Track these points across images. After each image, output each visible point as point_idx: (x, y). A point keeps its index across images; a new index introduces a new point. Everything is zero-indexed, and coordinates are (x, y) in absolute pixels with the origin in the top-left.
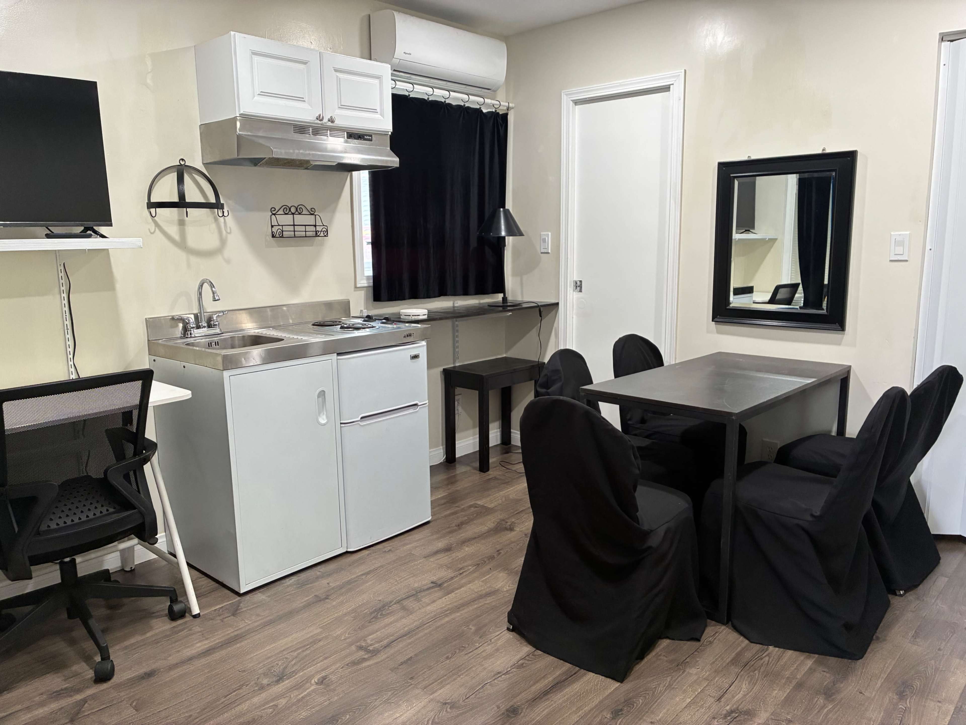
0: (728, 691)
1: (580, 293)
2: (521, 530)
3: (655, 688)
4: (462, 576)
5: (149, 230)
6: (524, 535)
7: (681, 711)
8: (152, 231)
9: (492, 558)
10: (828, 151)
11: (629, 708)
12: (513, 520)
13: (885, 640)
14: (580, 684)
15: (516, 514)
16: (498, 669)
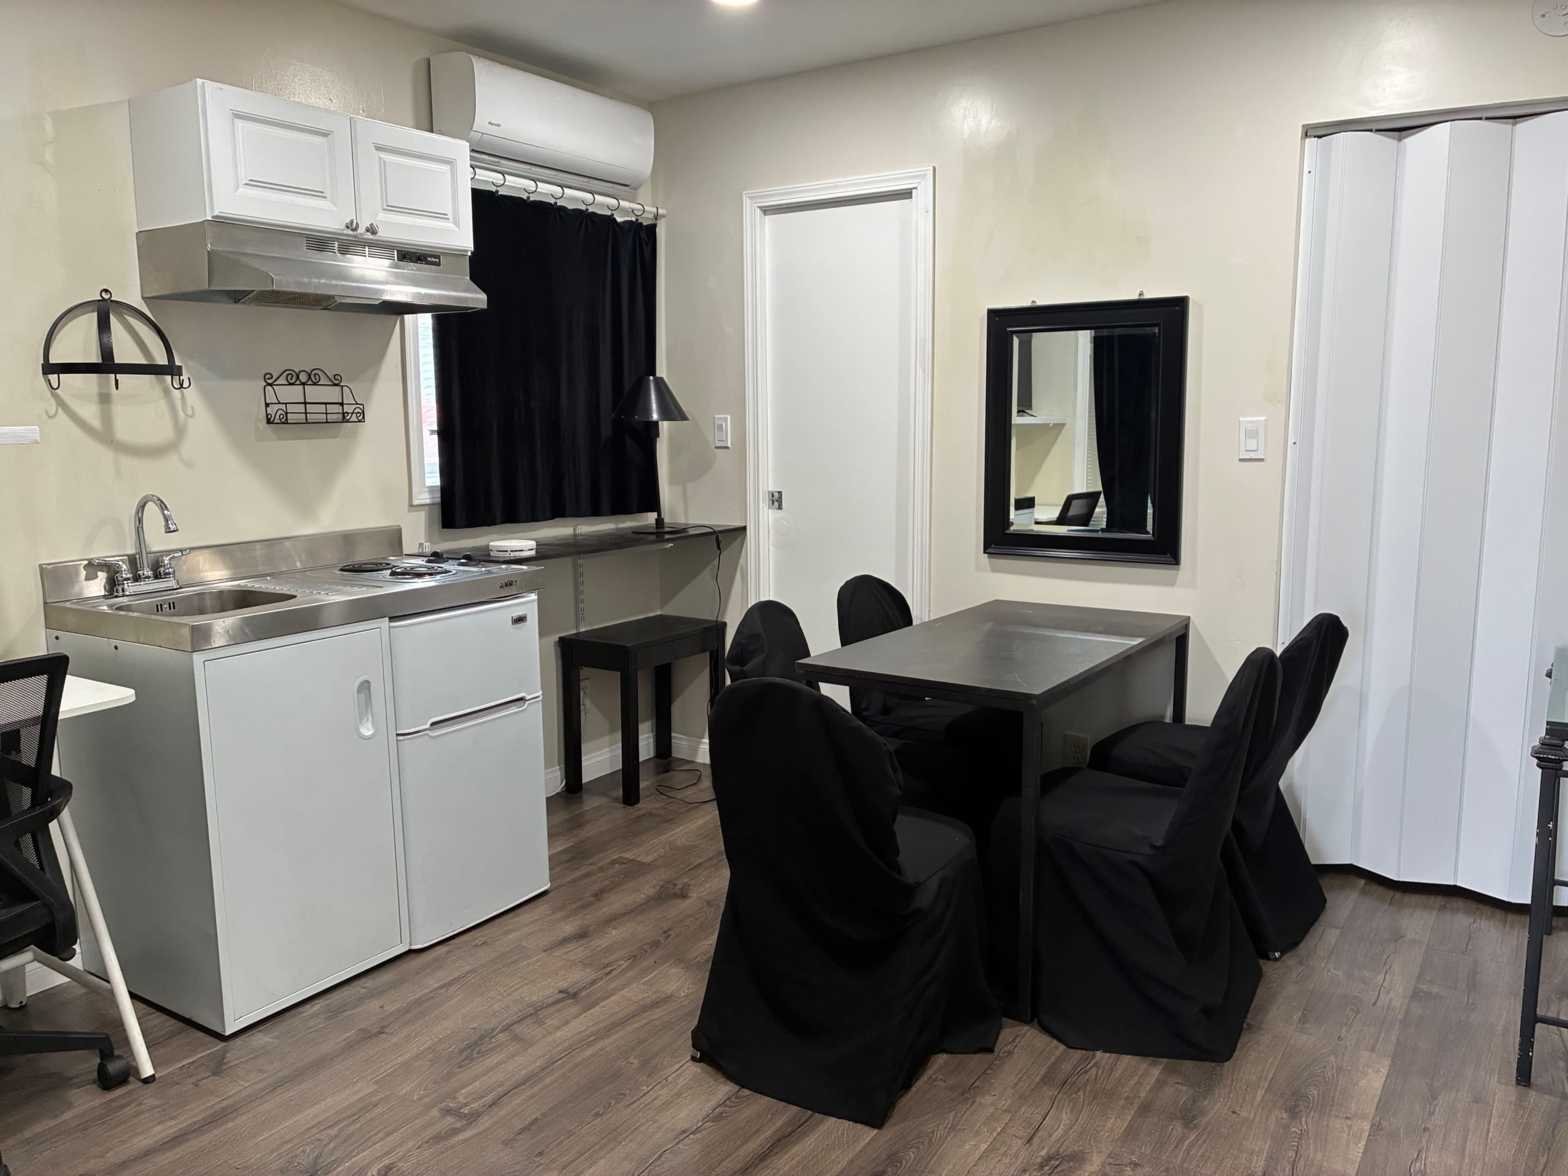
0: (1041, 1127)
1: (779, 511)
2: (699, 895)
3: (933, 1132)
4: (610, 976)
5: (46, 411)
6: (705, 904)
7: (973, 1166)
8: (52, 413)
9: (656, 944)
10: (1148, 295)
11: (895, 1169)
12: (686, 880)
13: (1260, 1029)
14: (816, 1136)
15: (689, 870)
16: (682, 1125)
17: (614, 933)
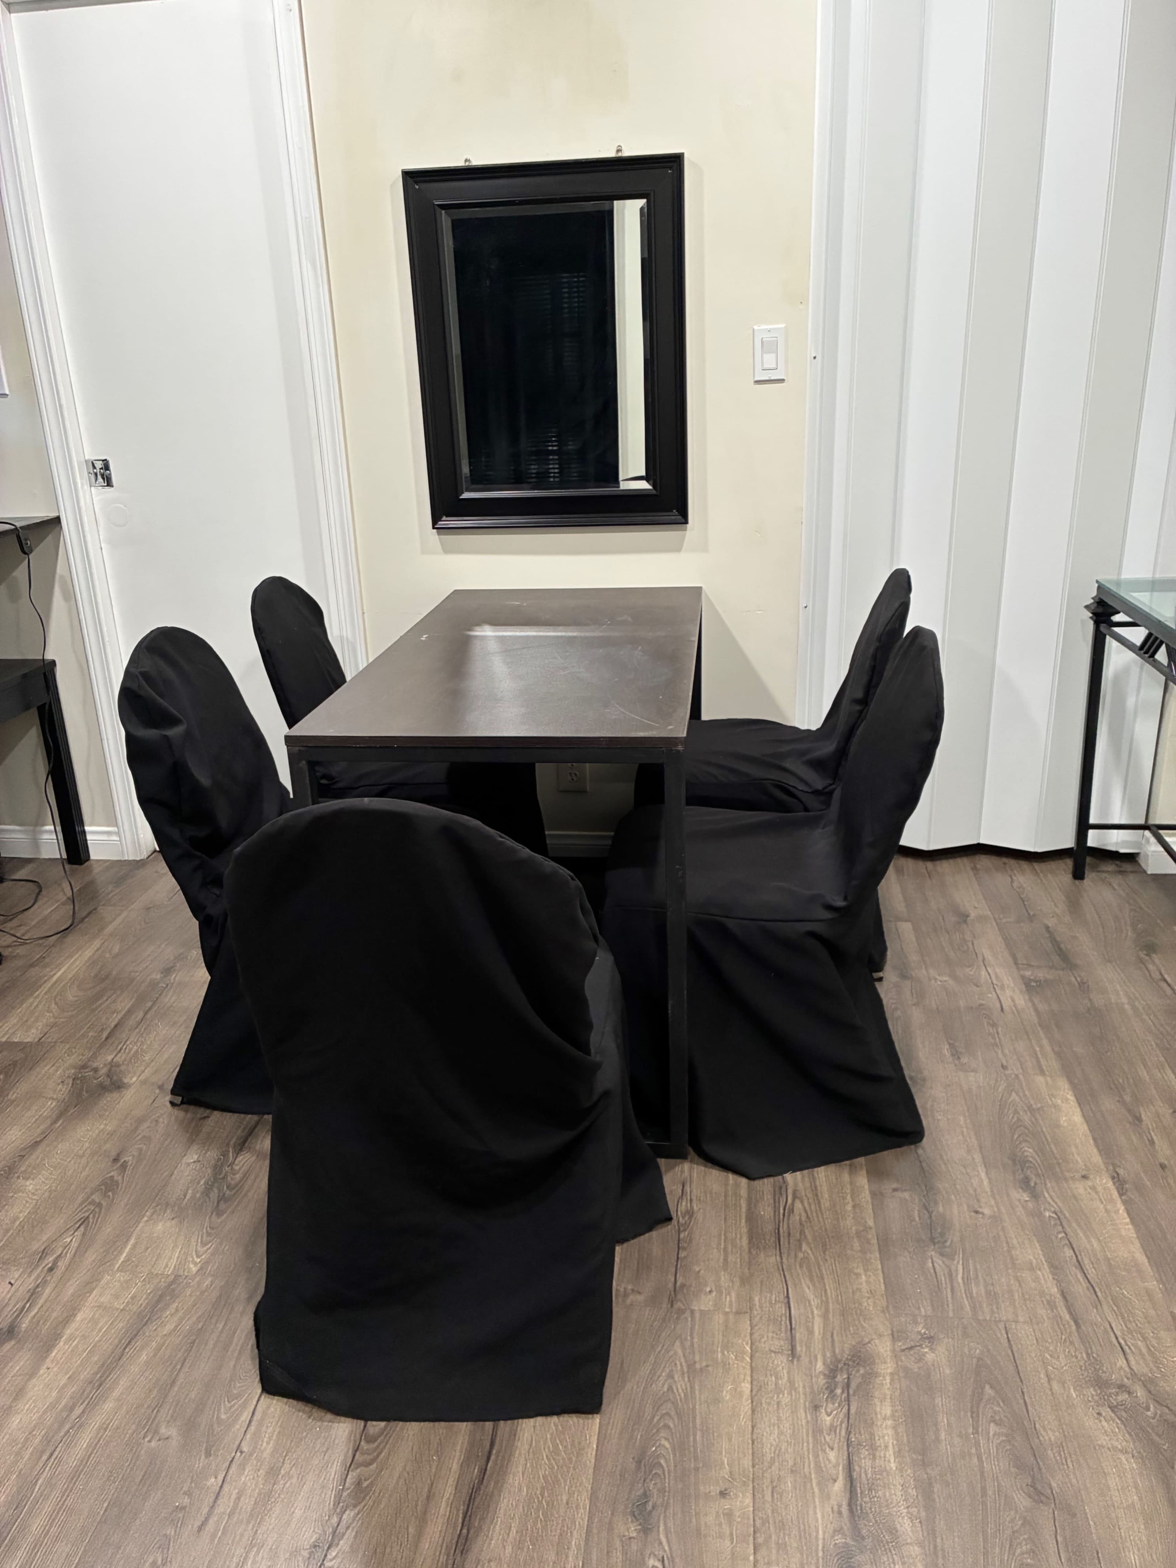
0: (793, 1323)
1: (108, 489)
2: (142, 1077)
3: (670, 1388)
4: (58, 1272)
6: (157, 1091)
7: (753, 1427)
9: (109, 1186)
10: (627, 153)
11: (658, 1481)
12: (110, 1058)
14: (520, 1469)
15: (107, 1038)
16: (309, 1536)
17: (30, 1185)
